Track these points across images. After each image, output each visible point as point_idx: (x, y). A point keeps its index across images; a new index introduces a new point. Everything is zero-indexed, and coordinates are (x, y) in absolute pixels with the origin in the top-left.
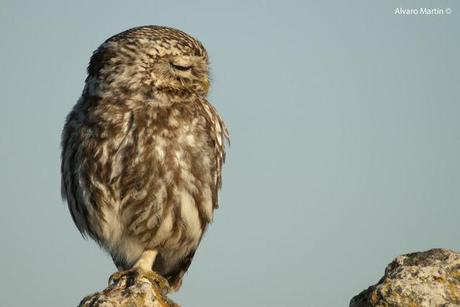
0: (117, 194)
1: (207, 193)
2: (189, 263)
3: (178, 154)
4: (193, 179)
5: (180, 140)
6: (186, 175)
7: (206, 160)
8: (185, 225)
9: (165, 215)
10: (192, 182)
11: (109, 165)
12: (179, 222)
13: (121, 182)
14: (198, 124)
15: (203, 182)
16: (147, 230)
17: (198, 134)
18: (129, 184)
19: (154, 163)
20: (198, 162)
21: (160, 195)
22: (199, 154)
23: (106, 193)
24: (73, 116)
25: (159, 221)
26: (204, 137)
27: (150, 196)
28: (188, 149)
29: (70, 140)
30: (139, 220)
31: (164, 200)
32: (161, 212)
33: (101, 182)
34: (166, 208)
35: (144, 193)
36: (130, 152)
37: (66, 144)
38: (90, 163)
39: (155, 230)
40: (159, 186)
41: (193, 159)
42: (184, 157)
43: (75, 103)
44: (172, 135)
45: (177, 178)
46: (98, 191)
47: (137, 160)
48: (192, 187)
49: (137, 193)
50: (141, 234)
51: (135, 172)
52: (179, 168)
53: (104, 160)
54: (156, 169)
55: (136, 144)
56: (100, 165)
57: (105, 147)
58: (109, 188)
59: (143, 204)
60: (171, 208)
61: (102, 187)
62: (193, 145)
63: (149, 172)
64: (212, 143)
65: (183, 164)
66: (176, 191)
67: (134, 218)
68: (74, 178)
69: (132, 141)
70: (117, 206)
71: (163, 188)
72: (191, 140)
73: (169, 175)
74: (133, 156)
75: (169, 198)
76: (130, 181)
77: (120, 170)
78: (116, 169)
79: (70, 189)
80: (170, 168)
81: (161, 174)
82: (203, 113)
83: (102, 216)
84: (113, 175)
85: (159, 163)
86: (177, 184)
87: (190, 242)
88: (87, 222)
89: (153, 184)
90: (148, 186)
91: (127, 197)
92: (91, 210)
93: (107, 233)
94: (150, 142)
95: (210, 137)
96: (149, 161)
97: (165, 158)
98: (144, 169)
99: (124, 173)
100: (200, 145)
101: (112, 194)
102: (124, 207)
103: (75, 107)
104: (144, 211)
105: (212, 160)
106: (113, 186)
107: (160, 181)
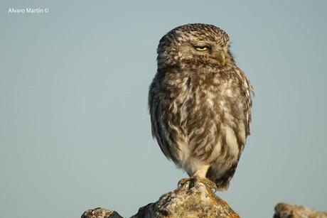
0: (186, 131)
1: (242, 126)
2: (234, 171)
3: (222, 103)
4: (233, 118)
5: (222, 93)
6: (228, 116)
7: (241, 105)
8: (229, 148)
9: (216, 142)
10: (232, 120)
11: (178, 114)
12: (225, 146)
13: (187, 124)
14: (233, 82)
15: (239, 120)
16: (205, 153)
17: (234, 88)
18: (193, 124)
19: (207, 110)
20: (235, 107)
21: (213, 130)
22: (235, 102)
23: (179, 132)
24: (153, 85)
25: (213, 147)
26: (238, 91)
27: (207, 131)
28: (228, 99)
29: (154, 101)
30: (200, 147)
31: (215, 133)
32: (214, 141)
33: (175, 125)
34: (217, 138)
35: (202, 130)
36: (191, 104)
37: (151, 103)
38: (167, 114)
39: (210, 152)
40: (212, 124)
41: (232, 105)
42: (226, 105)
43: (154, 77)
44: (216, 89)
45: (223, 119)
46: (174, 131)
47: (196, 109)
48: (232, 123)
49: (197, 130)
50: (201, 155)
51: (196, 116)
52: (223, 112)
53: (175, 111)
54: (209, 114)
55: (195, 99)
56: (173, 114)
57: (175, 103)
58: (181, 129)
59: (202, 136)
60: (220, 138)
61: (176, 128)
62: (231, 96)
63: (204, 116)
64: (244, 94)
65: (225, 109)
66: (222, 127)
67: (197, 146)
68: (158, 124)
69: (192, 97)
70: (186, 139)
71: (214, 126)
72: (229, 92)
73: (217, 117)
74: (193, 106)
75: (219, 131)
76: (193, 123)
77: (186, 116)
78: (184, 116)
79: (157, 131)
80: (218, 113)
81: (212, 116)
82: (235, 75)
83: (177, 146)
84: (182, 120)
85: (210, 109)
86: (223, 122)
87: (232, 158)
88: (169, 151)
89: (207, 123)
90: (204, 125)
91: (192, 133)
92: (170, 143)
93: (181, 156)
94: (203, 95)
95: (241, 90)
96: (204, 109)
97: (214, 106)
98: (201, 114)
99: (189, 118)
100: (235, 95)
101: (183, 132)
102: (191, 139)
103: (154, 79)
104: (203, 141)
105: (244, 105)
106: (183, 127)
107: (212, 121)
